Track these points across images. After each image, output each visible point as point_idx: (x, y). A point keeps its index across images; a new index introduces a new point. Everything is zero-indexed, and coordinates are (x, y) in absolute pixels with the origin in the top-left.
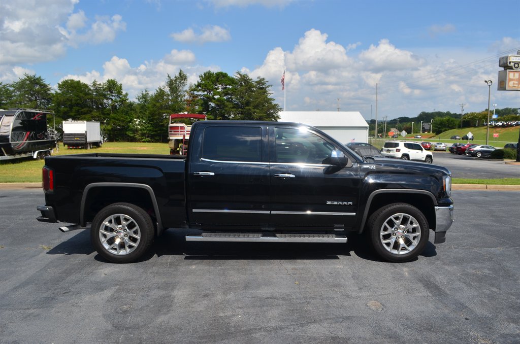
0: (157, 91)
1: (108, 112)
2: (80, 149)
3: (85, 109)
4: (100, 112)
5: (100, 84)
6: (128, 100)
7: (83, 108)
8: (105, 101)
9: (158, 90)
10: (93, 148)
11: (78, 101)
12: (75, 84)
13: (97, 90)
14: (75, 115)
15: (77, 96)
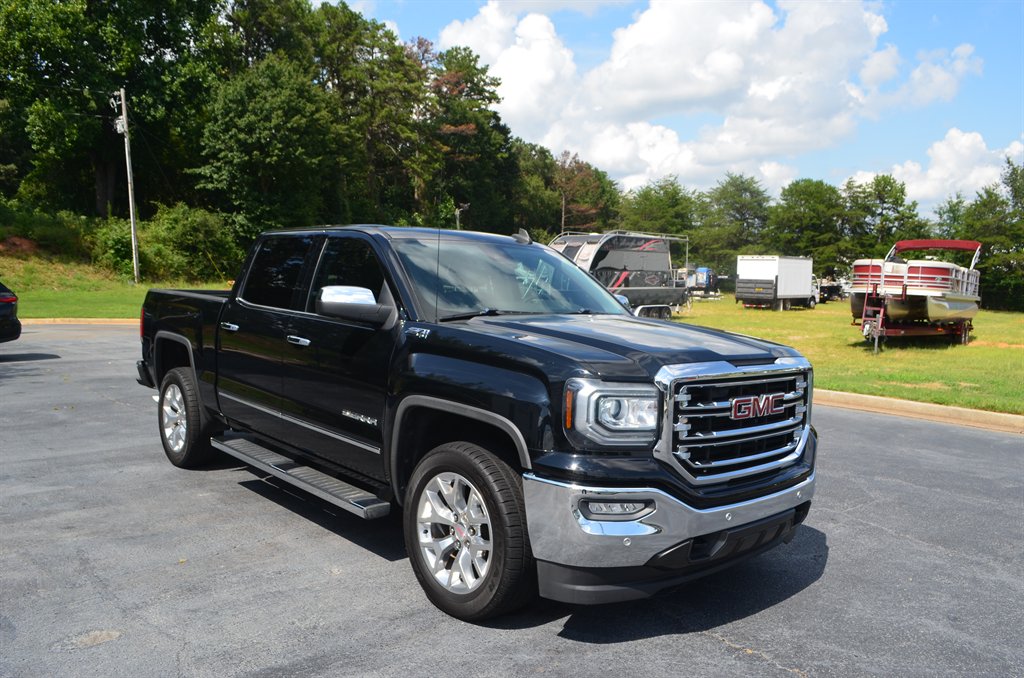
0: (980, 196)
1: (873, 241)
2: (763, 309)
3: (825, 235)
4: (856, 241)
5: (860, 187)
6: (916, 216)
7: (822, 234)
8: (868, 219)
9: (982, 192)
10: (791, 309)
11: (814, 221)
12: (812, 189)
13: (854, 199)
14: (806, 247)
15: (814, 211)
